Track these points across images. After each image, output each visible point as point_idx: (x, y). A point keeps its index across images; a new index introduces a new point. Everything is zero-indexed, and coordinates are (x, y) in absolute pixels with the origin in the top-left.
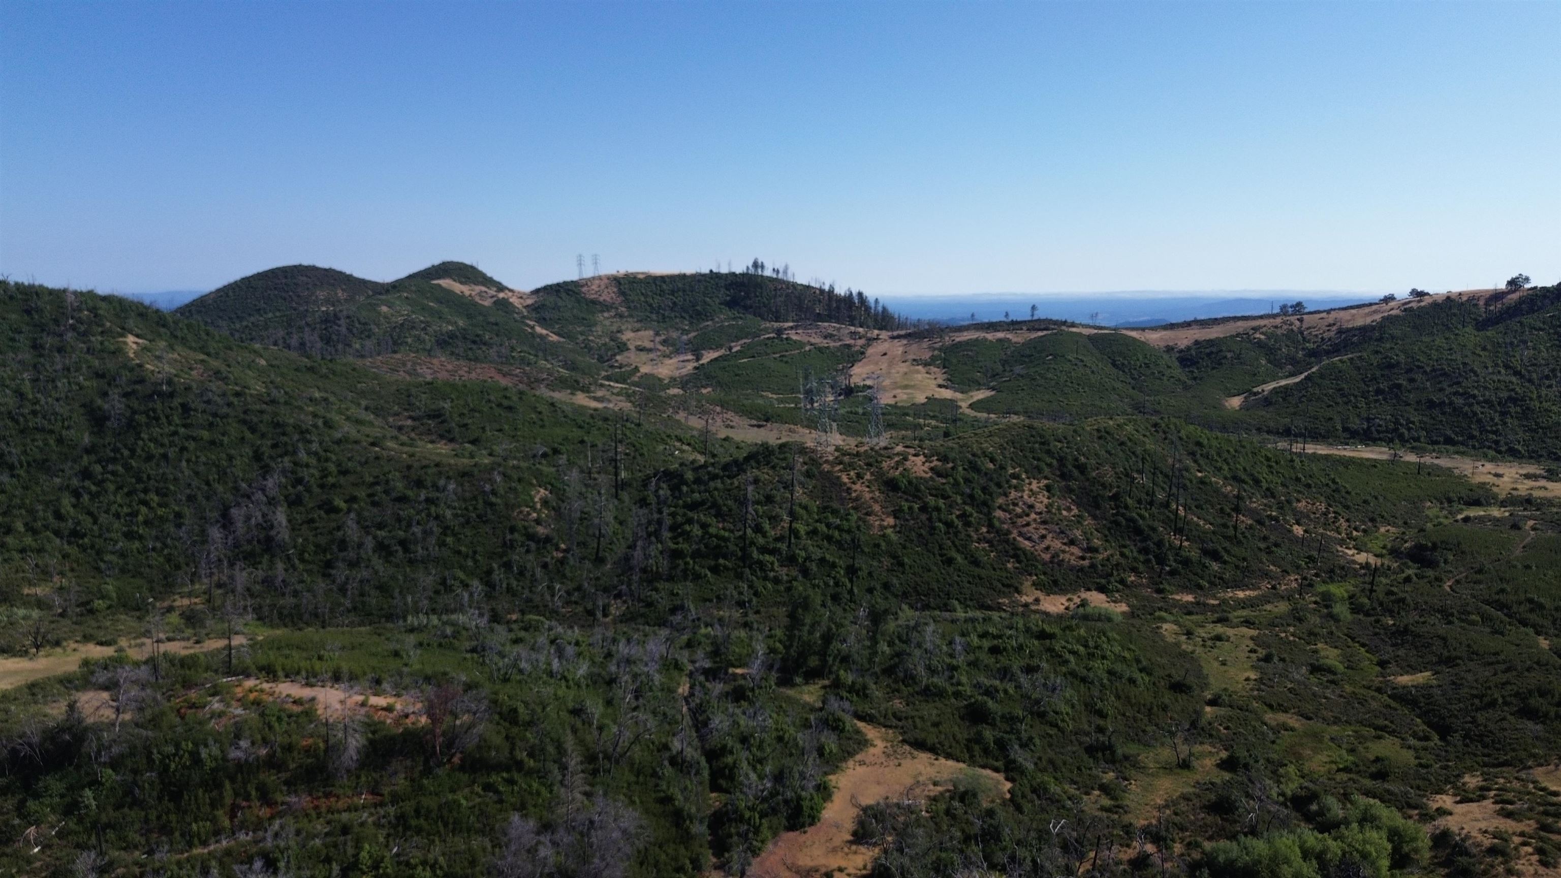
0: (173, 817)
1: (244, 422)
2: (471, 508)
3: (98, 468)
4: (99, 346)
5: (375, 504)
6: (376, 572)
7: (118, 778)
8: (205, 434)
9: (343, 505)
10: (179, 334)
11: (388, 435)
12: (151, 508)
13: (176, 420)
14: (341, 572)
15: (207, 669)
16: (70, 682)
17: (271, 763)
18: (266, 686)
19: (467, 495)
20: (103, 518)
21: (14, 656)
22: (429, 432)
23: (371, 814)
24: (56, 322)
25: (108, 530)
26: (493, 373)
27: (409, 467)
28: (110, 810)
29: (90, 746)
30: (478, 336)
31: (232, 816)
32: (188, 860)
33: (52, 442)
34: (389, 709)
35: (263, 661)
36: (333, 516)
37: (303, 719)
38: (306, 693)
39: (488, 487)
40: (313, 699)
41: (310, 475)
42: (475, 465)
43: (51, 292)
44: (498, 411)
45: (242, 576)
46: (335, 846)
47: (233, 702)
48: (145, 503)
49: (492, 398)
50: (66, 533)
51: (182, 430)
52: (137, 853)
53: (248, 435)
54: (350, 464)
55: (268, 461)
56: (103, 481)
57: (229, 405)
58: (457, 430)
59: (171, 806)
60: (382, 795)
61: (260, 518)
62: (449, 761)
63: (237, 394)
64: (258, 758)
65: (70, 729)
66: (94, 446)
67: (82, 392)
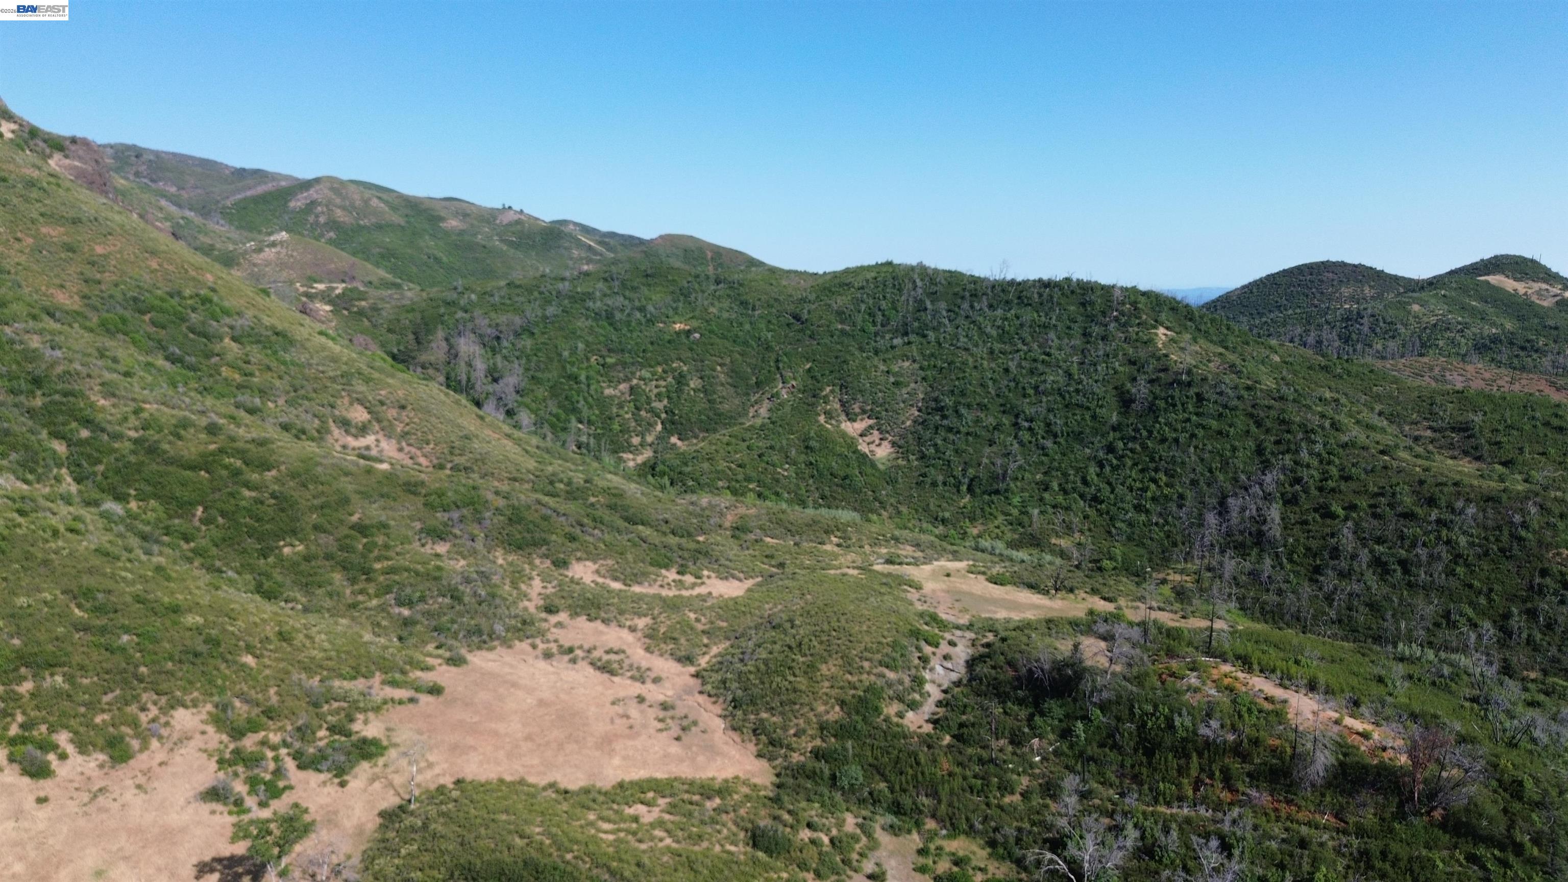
0: (1144, 771)
1: (1251, 416)
2: (1492, 539)
3: (1120, 445)
4: (1135, 337)
5: (1375, 516)
6: (1369, 589)
7: (1104, 720)
8: (1214, 424)
9: (1341, 512)
10: (1203, 328)
11: (1402, 445)
12: (1159, 486)
13: (1191, 408)
14: (1329, 580)
15: (1190, 644)
16: (1077, 625)
17: (1237, 750)
18: (1240, 675)
19: (1490, 523)
20: (1120, 489)
21: (1039, 593)
22: (1451, 446)
23: (1333, 838)
24: (1104, 313)
25: (1122, 501)
26: (1543, 385)
27: (1421, 482)
28: (1095, 745)
29: (1086, 686)
30: (1528, 341)
31: (1196, 789)
32: (1153, 814)
33: (1087, 417)
34: (1365, 736)
35: (1241, 651)
36: (1328, 521)
37: (1272, 718)
38: (1279, 693)
39: (1517, 518)
40: (1285, 702)
41: (1311, 476)
42: (1504, 491)
43: (1103, 287)
44: (1542, 431)
45: (1231, 565)
46: (1291, 855)
47: (1209, 682)
48: (1154, 481)
49: (1538, 415)
50: (1089, 497)
51: (1194, 418)
52: (1111, 791)
53: (1253, 428)
54: (1353, 470)
55: (1269, 456)
56: (1123, 456)
57: (1239, 398)
58: (1487, 447)
59: (1144, 759)
60: (1346, 823)
61: (1254, 512)
62: (1428, 813)
63: (1248, 388)
64: (1225, 742)
65: (1073, 665)
66: (1120, 424)
67: (1116, 376)
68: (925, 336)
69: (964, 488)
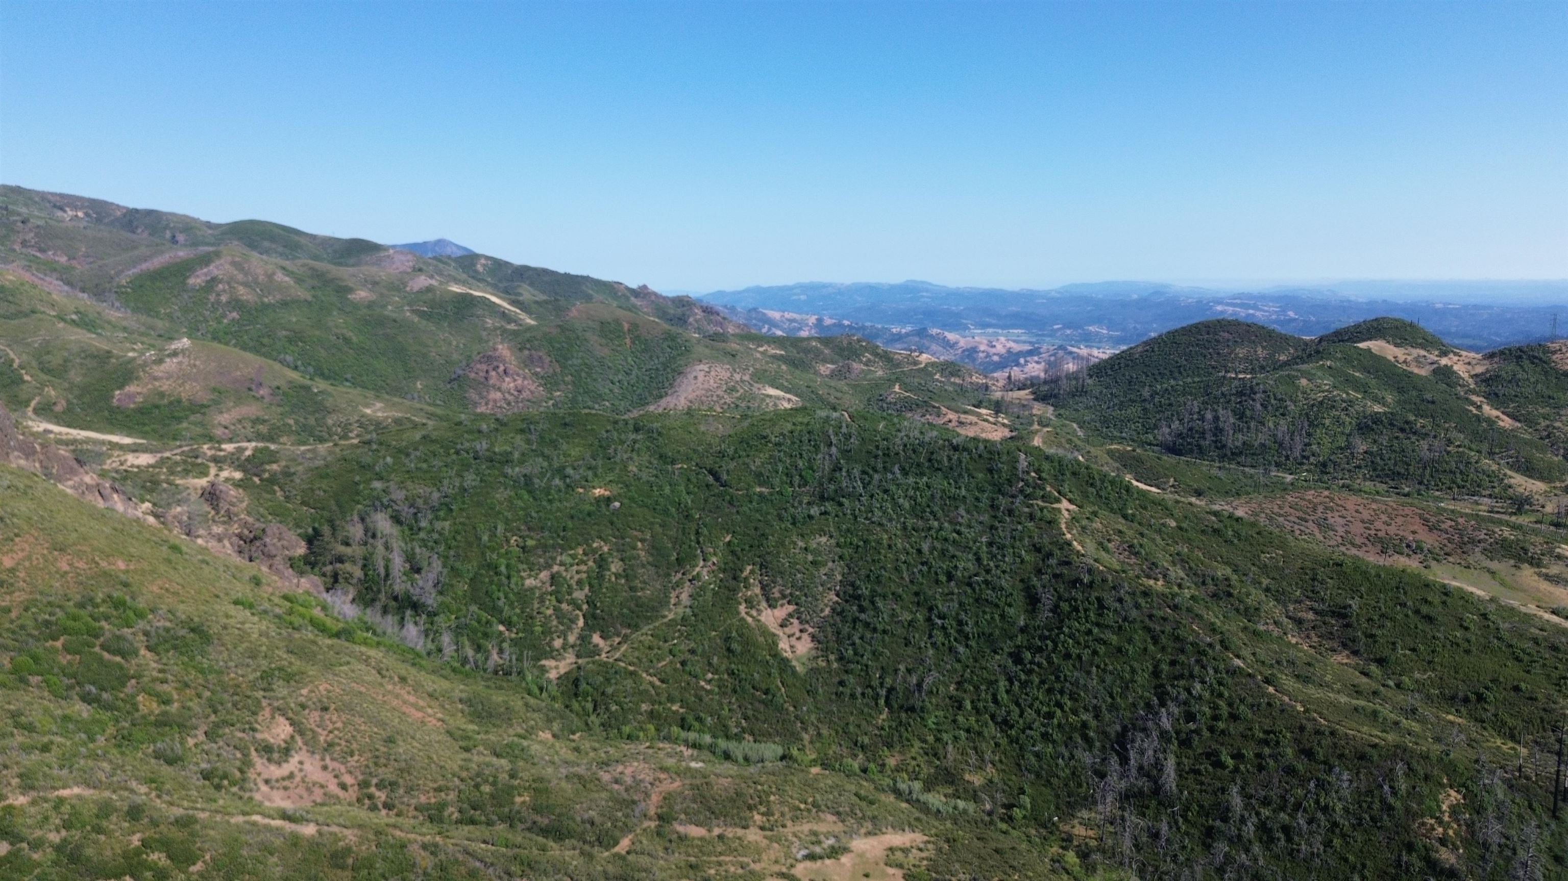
1: (1148, 630)
2: (1365, 806)
3: (1028, 655)
4: (1039, 513)
5: (1261, 769)
6: (1255, 860)
8: (1114, 639)
9: (1230, 762)
10: (1103, 493)
12: (1064, 712)
13: (1092, 616)
20: (1030, 714)
22: (1331, 636)
24: (1010, 484)
25: (1031, 729)
27: (1302, 727)
33: (997, 616)
36: (1219, 773)
41: (1203, 711)
45: (1131, 821)
48: (1059, 705)
50: (1000, 720)
51: (1096, 630)
53: (1151, 647)
54: (1241, 706)
55: (1165, 682)
56: (1030, 671)
58: (1363, 640)
61: (1152, 755)
66: (1026, 626)
67: (1023, 567)
68: (841, 504)
69: (882, 702)
